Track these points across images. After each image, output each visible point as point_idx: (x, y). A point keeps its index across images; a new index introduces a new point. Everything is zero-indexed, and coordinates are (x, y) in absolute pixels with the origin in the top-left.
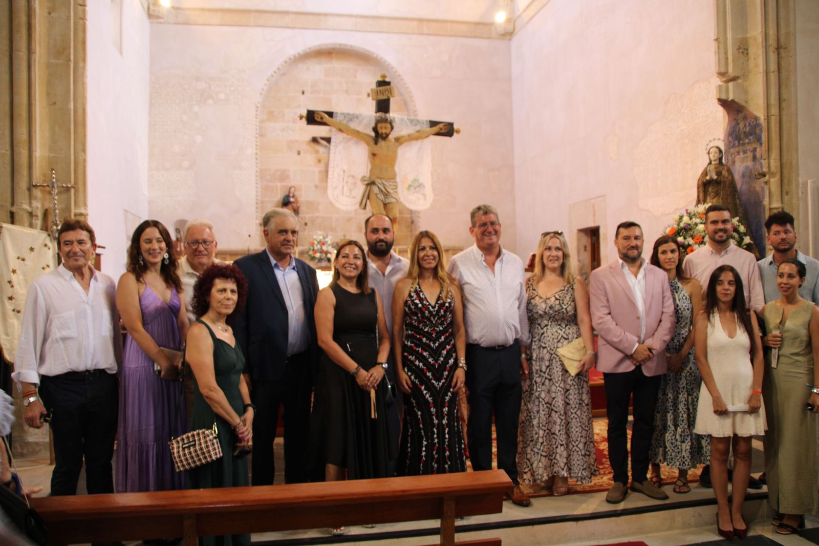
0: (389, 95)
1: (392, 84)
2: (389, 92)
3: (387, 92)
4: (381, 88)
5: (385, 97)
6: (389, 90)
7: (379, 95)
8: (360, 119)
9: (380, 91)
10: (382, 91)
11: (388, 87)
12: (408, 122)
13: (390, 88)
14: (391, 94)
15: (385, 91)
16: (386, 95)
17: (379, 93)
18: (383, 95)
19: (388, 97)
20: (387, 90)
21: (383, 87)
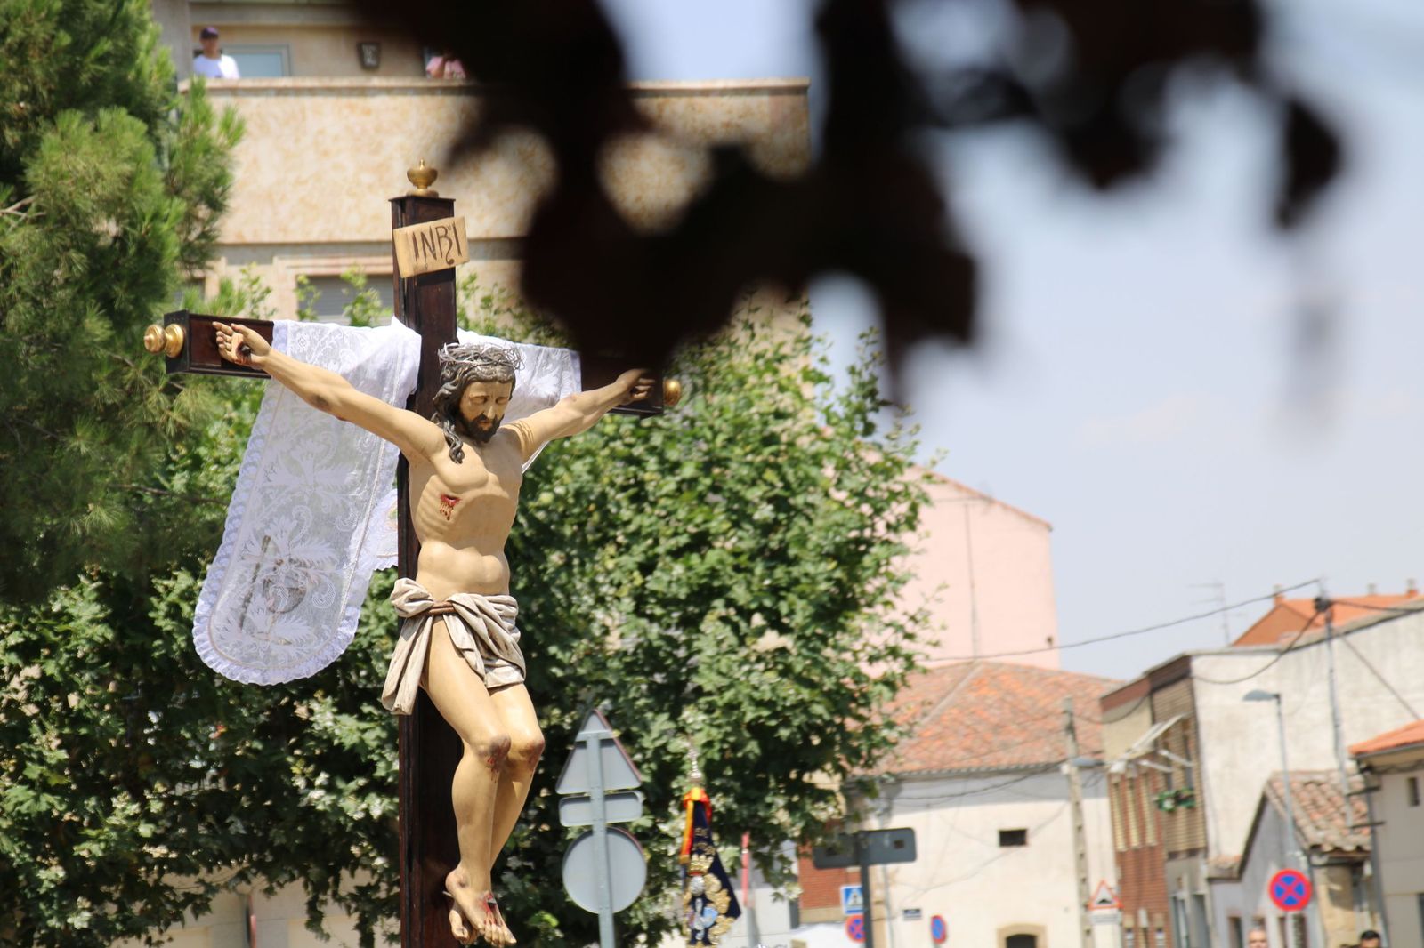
0: (454, 254)
1: (459, 213)
2: (451, 242)
3: (445, 244)
4: (424, 226)
5: (443, 266)
6: (451, 234)
7: (421, 253)
9: (425, 239)
10: (428, 236)
11: (445, 222)
13: (453, 226)
14: (460, 252)
15: (439, 238)
16: (444, 254)
17: (420, 245)
18: (435, 256)
19: (452, 262)
20: (446, 236)
21: (432, 224)
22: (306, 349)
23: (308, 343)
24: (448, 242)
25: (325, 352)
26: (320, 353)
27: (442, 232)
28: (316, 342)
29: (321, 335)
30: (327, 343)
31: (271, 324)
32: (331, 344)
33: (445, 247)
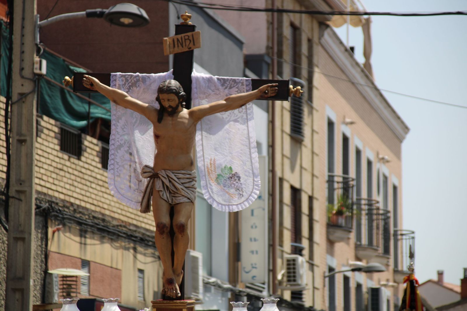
0: (191, 45)
1: (197, 30)
2: (190, 41)
3: (188, 42)
4: (179, 36)
5: (186, 49)
6: (191, 38)
7: (176, 46)
8: (148, 83)
9: (178, 40)
11: (189, 34)
12: (218, 84)
13: (193, 35)
14: (194, 44)
15: (185, 40)
16: (187, 46)
17: (176, 43)
18: (183, 47)
19: (190, 48)
20: (188, 39)
21: (183, 35)
22: (124, 83)
23: (124, 81)
24: (189, 41)
25: (132, 84)
26: (130, 84)
27: (187, 37)
28: (128, 80)
29: (131, 78)
30: (133, 81)
31: (110, 75)
32: (134, 81)
33: (187, 44)
